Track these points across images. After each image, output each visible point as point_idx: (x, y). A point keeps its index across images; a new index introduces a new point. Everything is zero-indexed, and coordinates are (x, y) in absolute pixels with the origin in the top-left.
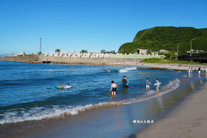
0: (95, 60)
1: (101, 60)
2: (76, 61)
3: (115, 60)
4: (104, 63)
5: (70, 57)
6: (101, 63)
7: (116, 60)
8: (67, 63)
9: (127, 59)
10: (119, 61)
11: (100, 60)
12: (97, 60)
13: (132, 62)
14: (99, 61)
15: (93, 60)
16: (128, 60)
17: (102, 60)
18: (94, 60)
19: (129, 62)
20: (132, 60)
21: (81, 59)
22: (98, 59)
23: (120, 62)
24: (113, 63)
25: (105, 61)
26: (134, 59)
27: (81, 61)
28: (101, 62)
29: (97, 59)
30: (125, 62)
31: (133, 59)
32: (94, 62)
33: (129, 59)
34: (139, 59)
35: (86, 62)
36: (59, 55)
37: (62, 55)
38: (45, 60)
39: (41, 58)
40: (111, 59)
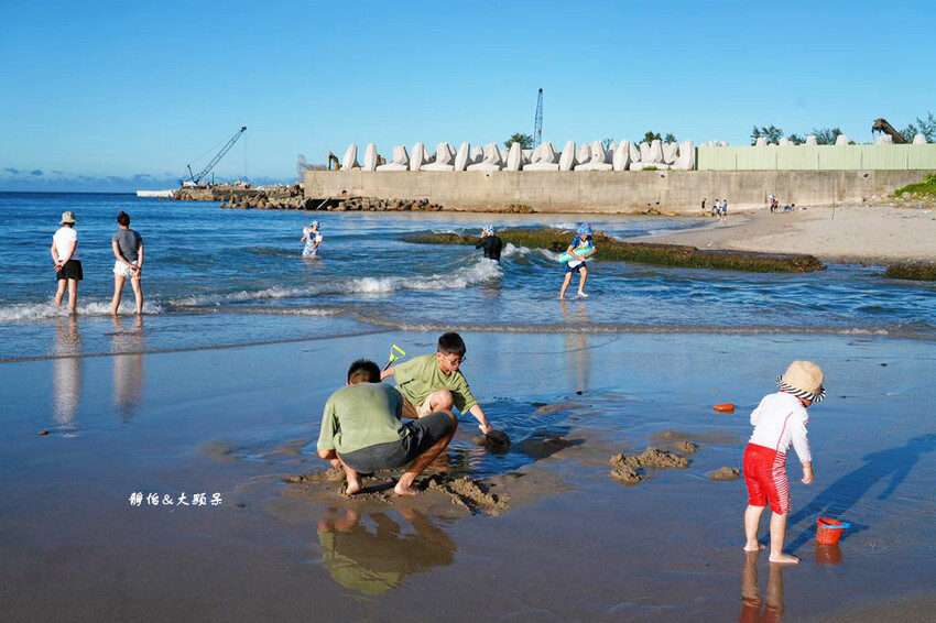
0: (598, 188)
1: (634, 186)
2: (488, 195)
3: (729, 182)
4: (653, 203)
5: (465, 169)
6: (635, 205)
7: (732, 186)
8: (443, 204)
9: (807, 172)
10: (756, 192)
11: (627, 188)
12: (612, 188)
13: (841, 197)
14: (625, 190)
15: (585, 188)
16: (816, 184)
17: (642, 187)
18: (594, 184)
19: (821, 198)
20: (843, 179)
21: (518, 182)
22: (616, 182)
23: (760, 196)
25: (659, 190)
26: (861, 175)
27: (517, 196)
28: (635, 199)
29: (610, 182)
30: (795, 195)
31: (851, 176)
32: (594, 199)
33: (822, 174)
34: (898, 171)
35: (547, 199)
36: (408, 164)
37: (424, 162)
38: (334, 195)
39: (315, 180)
40: (703, 178)
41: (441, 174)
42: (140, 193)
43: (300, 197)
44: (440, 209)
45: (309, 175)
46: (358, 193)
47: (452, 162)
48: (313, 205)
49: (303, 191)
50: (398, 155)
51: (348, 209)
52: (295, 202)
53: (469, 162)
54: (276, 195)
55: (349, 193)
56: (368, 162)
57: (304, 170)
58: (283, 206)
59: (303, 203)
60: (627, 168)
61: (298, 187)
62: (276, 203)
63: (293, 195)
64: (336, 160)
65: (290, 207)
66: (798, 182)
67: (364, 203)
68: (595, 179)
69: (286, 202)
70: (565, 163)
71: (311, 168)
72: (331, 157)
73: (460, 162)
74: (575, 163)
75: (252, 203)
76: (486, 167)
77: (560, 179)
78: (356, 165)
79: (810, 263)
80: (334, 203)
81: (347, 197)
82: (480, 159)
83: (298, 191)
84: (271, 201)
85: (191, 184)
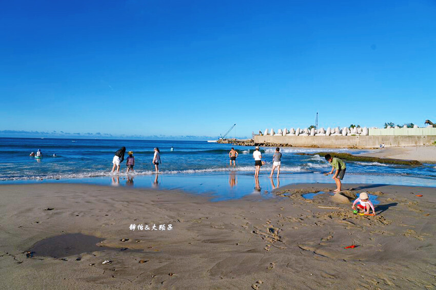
0: (338, 141)
1: (349, 140)
2: (305, 142)
3: (378, 139)
4: (355, 145)
7: (380, 140)
9: (404, 136)
10: (387, 142)
12: (342, 140)
13: (416, 143)
14: (346, 141)
15: (334, 141)
16: (407, 140)
17: (351, 140)
19: (409, 144)
20: (416, 138)
21: (314, 139)
23: (389, 143)
24: (374, 145)
25: (356, 141)
26: (423, 137)
27: (313, 143)
28: (349, 144)
29: (341, 139)
30: (400, 143)
31: (419, 137)
32: (337, 143)
33: (409, 137)
34: (435, 136)
35: (322, 144)
36: (282, 134)
37: (287, 133)
38: (262, 142)
39: (257, 138)
40: (370, 138)
41: (291, 137)
42: (208, 141)
44: (292, 146)
45: (255, 137)
46: (269, 142)
47: (295, 133)
49: (254, 141)
50: (280, 131)
51: (266, 146)
52: (252, 144)
53: (299, 133)
54: (247, 142)
55: (266, 141)
56: (271, 133)
57: (253, 135)
59: (254, 144)
60: (346, 135)
62: (247, 144)
64: (261, 133)
66: (401, 139)
67: (271, 145)
68: (337, 138)
69: (249, 144)
70: (328, 133)
71: (256, 135)
73: (297, 134)
74: (330, 134)
75: (241, 144)
76: (305, 135)
77: (326, 138)
78: (268, 134)
79: (417, 163)
80: (262, 144)
81: (266, 143)
82: (302, 132)
83: (252, 141)
84: (245, 143)
85: (221, 139)
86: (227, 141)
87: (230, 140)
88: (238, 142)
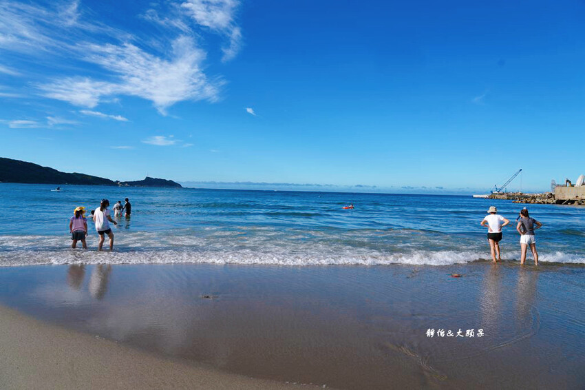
38: (571, 197)
39: (561, 191)
42: (475, 196)
43: (552, 198)
45: (558, 189)
48: (560, 202)
49: (554, 196)
51: (579, 204)
52: (550, 201)
54: (540, 197)
55: (580, 197)
57: (554, 187)
58: (544, 203)
59: (554, 201)
61: (551, 194)
62: (540, 201)
63: (549, 198)
64: (570, 182)
65: (548, 203)
69: (546, 201)
71: (558, 185)
72: (567, 181)
75: (528, 201)
78: (583, 184)
80: (572, 202)
81: (579, 199)
83: (552, 196)
84: (538, 200)
85: (496, 192)
86: (505, 196)
87: (511, 194)
88: (526, 197)
